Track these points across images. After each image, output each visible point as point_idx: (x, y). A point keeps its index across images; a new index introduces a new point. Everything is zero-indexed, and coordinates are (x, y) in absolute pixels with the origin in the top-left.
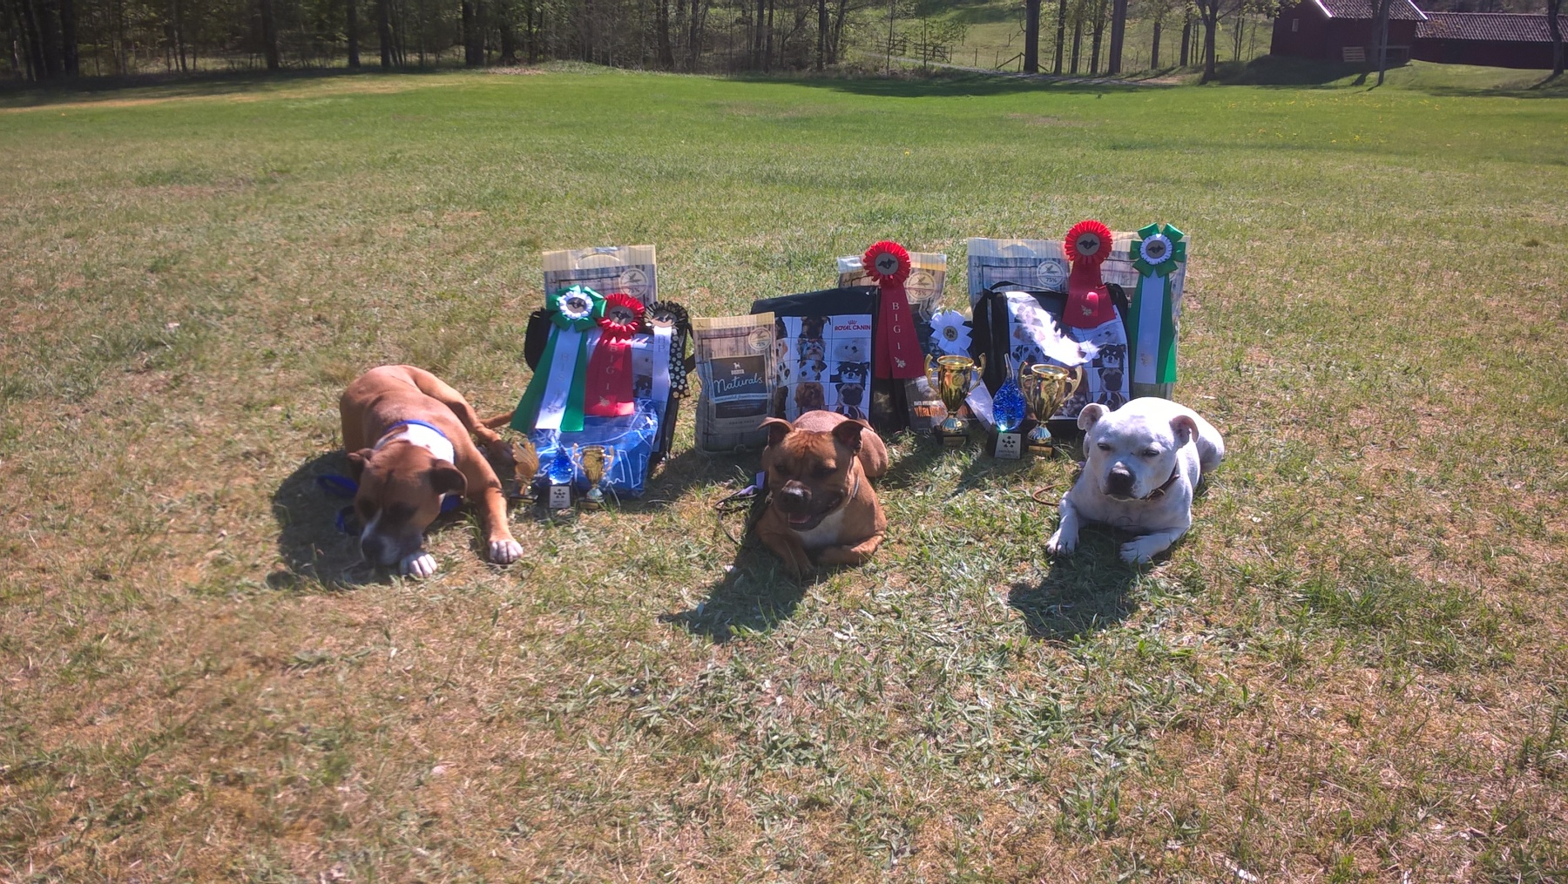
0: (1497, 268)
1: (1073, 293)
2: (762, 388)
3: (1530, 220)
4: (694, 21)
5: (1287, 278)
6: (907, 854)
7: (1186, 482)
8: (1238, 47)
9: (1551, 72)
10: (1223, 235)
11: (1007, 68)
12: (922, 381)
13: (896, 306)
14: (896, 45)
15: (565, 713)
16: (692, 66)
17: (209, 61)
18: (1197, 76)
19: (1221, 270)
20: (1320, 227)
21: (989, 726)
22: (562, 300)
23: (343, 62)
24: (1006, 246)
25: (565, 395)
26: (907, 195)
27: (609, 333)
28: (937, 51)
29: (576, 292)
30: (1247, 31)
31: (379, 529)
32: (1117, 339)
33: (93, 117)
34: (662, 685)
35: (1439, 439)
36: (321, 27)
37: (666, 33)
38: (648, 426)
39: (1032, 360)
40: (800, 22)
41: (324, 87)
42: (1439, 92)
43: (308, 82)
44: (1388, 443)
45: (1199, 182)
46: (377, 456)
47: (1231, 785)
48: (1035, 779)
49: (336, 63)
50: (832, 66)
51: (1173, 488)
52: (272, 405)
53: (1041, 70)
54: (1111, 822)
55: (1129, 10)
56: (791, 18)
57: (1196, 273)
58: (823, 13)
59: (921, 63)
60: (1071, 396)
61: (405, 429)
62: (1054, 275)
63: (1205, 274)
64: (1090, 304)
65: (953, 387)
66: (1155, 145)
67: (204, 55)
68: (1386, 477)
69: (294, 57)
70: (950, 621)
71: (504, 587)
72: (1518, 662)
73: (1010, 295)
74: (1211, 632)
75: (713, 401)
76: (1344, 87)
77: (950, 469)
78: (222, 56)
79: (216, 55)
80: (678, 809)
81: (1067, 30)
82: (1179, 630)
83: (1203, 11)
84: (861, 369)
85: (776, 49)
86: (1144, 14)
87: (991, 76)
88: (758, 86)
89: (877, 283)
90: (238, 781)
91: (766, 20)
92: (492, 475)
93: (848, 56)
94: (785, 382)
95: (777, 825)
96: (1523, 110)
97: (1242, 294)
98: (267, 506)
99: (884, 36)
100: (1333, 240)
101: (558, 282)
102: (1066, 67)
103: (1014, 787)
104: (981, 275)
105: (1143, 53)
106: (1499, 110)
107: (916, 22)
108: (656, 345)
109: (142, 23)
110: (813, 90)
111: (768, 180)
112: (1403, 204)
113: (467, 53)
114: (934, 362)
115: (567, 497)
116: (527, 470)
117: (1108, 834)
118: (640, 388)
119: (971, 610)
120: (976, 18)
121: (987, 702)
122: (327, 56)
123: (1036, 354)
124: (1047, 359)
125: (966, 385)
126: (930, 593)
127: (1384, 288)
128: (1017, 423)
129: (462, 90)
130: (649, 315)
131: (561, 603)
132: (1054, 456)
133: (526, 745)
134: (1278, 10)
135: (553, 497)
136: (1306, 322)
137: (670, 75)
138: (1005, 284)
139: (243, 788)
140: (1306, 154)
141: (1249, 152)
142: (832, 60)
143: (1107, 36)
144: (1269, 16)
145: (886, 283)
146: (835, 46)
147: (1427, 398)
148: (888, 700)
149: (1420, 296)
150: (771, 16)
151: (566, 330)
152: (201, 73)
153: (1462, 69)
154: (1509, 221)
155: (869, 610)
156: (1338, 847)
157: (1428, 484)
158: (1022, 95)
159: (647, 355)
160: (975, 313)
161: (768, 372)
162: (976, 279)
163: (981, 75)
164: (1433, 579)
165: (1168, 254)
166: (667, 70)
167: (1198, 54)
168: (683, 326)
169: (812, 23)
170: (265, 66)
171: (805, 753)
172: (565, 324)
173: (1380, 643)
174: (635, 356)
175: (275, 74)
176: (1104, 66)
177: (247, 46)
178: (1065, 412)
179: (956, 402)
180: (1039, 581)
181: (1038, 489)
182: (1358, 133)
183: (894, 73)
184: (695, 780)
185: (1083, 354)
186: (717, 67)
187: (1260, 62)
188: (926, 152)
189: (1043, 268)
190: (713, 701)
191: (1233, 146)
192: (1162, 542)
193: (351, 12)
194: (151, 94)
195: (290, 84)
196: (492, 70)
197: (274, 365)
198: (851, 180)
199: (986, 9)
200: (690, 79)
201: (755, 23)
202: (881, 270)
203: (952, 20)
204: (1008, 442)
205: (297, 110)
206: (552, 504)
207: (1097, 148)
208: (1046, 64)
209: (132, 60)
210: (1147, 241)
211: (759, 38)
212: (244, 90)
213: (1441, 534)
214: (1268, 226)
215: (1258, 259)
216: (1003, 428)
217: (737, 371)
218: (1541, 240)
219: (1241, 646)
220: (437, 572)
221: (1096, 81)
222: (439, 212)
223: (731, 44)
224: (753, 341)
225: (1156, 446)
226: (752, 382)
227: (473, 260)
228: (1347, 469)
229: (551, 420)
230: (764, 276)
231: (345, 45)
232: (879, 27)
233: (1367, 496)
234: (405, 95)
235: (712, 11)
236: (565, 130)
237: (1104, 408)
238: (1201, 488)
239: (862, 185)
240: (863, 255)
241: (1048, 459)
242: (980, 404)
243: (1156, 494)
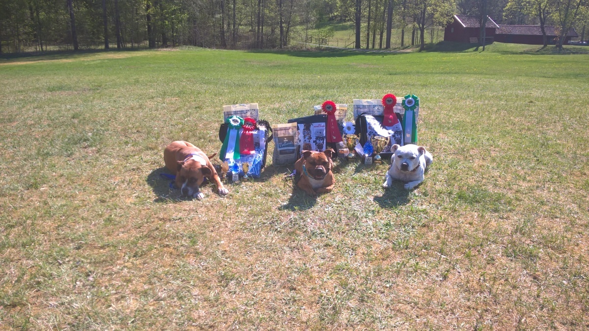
0: (519, 109)
1: (385, 116)
2: (293, 145)
3: (531, 95)
4: (234, 31)
5: (451, 114)
6: (354, 255)
7: (422, 167)
8: (432, 38)
9: (542, 46)
10: (430, 101)
11: (349, 47)
12: (341, 143)
13: (332, 120)
14: (308, 39)
15: (253, 229)
16: (233, 47)
17: (51, 47)
18: (418, 49)
19: (429, 112)
20: (461, 98)
21: (372, 228)
22: (231, 120)
23: (103, 47)
24: (365, 102)
25: (234, 148)
26: (322, 91)
27: (246, 129)
28: (324, 41)
29: (235, 117)
30: (435, 32)
31: (187, 185)
32: (399, 129)
33: (11, 68)
34: (279, 222)
35: (497, 157)
36: (93, 34)
37: (224, 35)
38: (259, 157)
39: (374, 135)
40: (273, 31)
41: (97, 56)
42: (504, 53)
43: (91, 54)
44: (481, 158)
45: (421, 85)
46: (186, 164)
47: (438, 238)
48: (386, 238)
49: (100, 47)
50: (285, 47)
51: (419, 168)
52: (134, 156)
53: (361, 47)
54: (407, 246)
55: (393, 26)
56: (269, 29)
57: (422, 112)
58: (281, 27)
59: (318, 45)
60: (386, 146)
61: (192, 156)
62: (379, 110)
63: (424, 113)
64: (391, 119)
65: (351, 144)
66: (405, 73)
67: (50, 45)
68: (481, 167)
69: (84, 45)
70: (357, 205)
71: (225, 201)
72: (516, 210)
73: (367, 116)
74: (431, 205)
75: (279, 149)
76: (471, 52)
77: (351, 168)
78: (57, 45)
79: (54, 45)
80: (290, 248)
81: (371, 33)
82: (422, 205)
83: (419, 25)
84: (322, 139)
85: (265, 41)
86: (398, 27)
87: (343, 50)
88: (259, 54)
89: (326, 113)
90: (167, 246)
91: (261, 30)
92: (215, 171)
93: (291, 43)
94: (300, 144)
95: (318, 250)
96: (534, 59)
97: (436, 119)
98: (146, 183)
99: (304, 36)
100: (466, 102)
101: (229, 115)
102: (370, 46)
103: (380, 240)
104: (357, 111)
105: (398, 41)
106: (525, 59)
107: (316, 30)
108: (260, 133)
109: (26, 33)
110: (279, 56)
111: (273, 86)
112: (490, 91)
113: (149, 43)
114: (345, 137)
115: (238, 178)
116: (225, 170)
117: (406, 249)
118: (256, 146)
119: (363, 202)
120: (337, 29)
121: (371, 223)
122: (96, 45)
123: (375, 134)
124: (379, 135)
125: (355, 143)
126: (350, 198)
127: (482, 116)
128: (371, 154)
129: (149, 57)
130: (257, 124)
131: (244, 203)
132: (382, 163)
133: (244, 235)
134: (446, 25)
135: (233, 177)
136: (457, 126)
137: (226, 50)
138: (365, 113)
139: (169, 247)
140: (457, 75)
141: (437, 75)
142: (285, 45)
143: (385, 35)
144: (443, 27)
145: (329, 113)
146: (286, 40)
147: (494, 146)
148: (343, 222)
149: (493, 118)
150: (262, 28)
151: (233, 129)
152: (49, 52)
153: (512, 45)
154: (524, 95)
155: (334, 203)
156: (467, 250)
157: (493, 168)
158: (355, 56)
159: (258, 136)
160: (356, 122)
161: (295, 141)
162: (356, 112)
163: (340, 49)
164: (494, 192)
165: (413, 104)
166: (225, 49)
167: (418, 41)
168: (268, 126)
169: (278, 31)
170: (73, 49)
171: (323, 235)
172: (232, 127)
173: (478, 206)
174: (254, 136)
175: (77, 51)
176: (384, 46)
177: (66, 41)
178: (385, 151)
179: (352, 149)
180: (381, 196)
181: (378, 172)
182: (475, 68)
183: (308, 49)
184: (294, 242)
185: (389, 134)
186: (243, 47)
187: (440, 43)
188: (324, 77)
189: (376, 108)
190: (294, 224)
191: (432, 73)
192: (416, 183)
193: (106, 29)
194: (31, 60)
195: (83, 55)
196: (159, 49)
197: (129, 145)
198: (302, 86)
199: (341, 26)
200: (234, 52)
201: (257, 31)
202: (328, 109)
203: (329, 29)
204: (368, 160)
205: (88, 65)
206: (233, 180)
207: (384, 75)
208: (363, 45)
209: (22, 47)
210: (407, 100)
211: (258, 37)
212: (66, 58)
213: (496, 180)
214: (444, 98)
215: (441, 108)
216: (367, 155)
217: (286, 140)
218: (534, 101)
219: (440, 208)
220: (204, 198)
221: (382, 51)
222: (164, 99)
223: (248, 39)
224: (290, 131)
225: (414, 156)
226: (290, 143)
227: (182, 113)
228: (470, 165)
229: (230, 155)
230: (281, 116)
231: (103, 41)
232: (302, 32)
233: (475, 172)
234: (128, 59)
235: (240, 27)
236: (192, 70)
237: (398, 145)
238: (426, 170)
239: (306, 87)
240: (322, 106)
241: (381, 164)
242: (359, 149)
243: (414, 170)
